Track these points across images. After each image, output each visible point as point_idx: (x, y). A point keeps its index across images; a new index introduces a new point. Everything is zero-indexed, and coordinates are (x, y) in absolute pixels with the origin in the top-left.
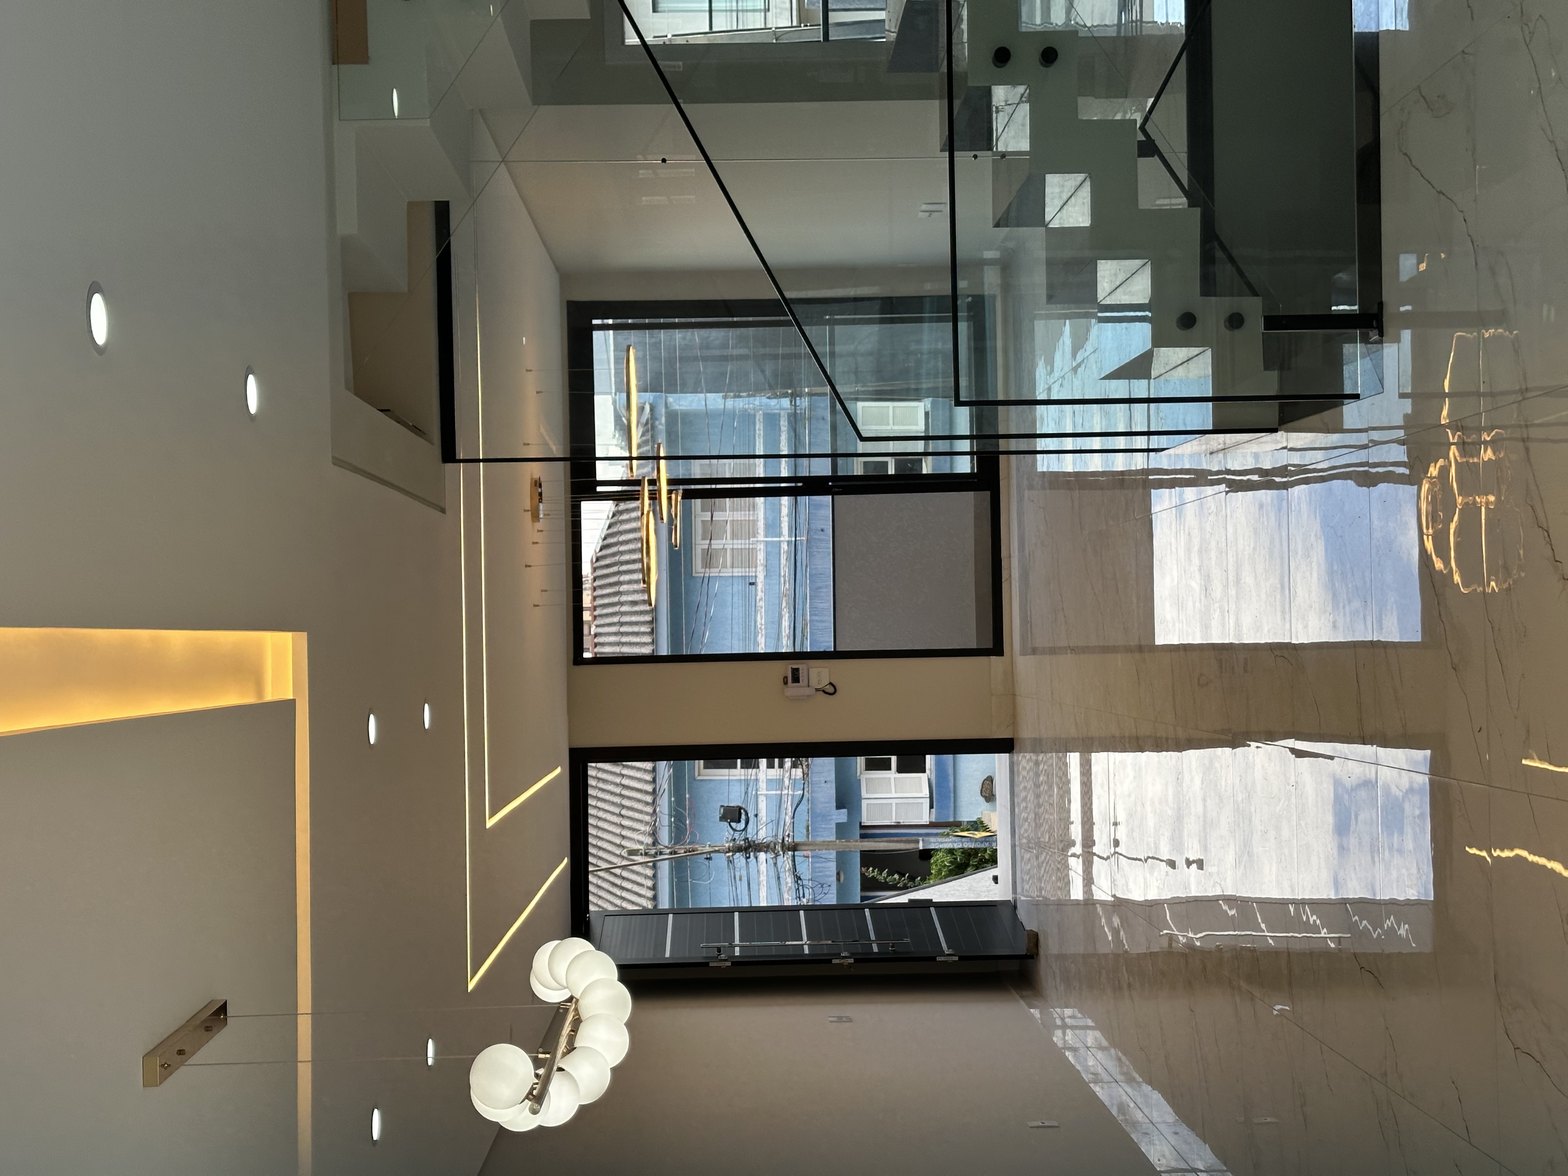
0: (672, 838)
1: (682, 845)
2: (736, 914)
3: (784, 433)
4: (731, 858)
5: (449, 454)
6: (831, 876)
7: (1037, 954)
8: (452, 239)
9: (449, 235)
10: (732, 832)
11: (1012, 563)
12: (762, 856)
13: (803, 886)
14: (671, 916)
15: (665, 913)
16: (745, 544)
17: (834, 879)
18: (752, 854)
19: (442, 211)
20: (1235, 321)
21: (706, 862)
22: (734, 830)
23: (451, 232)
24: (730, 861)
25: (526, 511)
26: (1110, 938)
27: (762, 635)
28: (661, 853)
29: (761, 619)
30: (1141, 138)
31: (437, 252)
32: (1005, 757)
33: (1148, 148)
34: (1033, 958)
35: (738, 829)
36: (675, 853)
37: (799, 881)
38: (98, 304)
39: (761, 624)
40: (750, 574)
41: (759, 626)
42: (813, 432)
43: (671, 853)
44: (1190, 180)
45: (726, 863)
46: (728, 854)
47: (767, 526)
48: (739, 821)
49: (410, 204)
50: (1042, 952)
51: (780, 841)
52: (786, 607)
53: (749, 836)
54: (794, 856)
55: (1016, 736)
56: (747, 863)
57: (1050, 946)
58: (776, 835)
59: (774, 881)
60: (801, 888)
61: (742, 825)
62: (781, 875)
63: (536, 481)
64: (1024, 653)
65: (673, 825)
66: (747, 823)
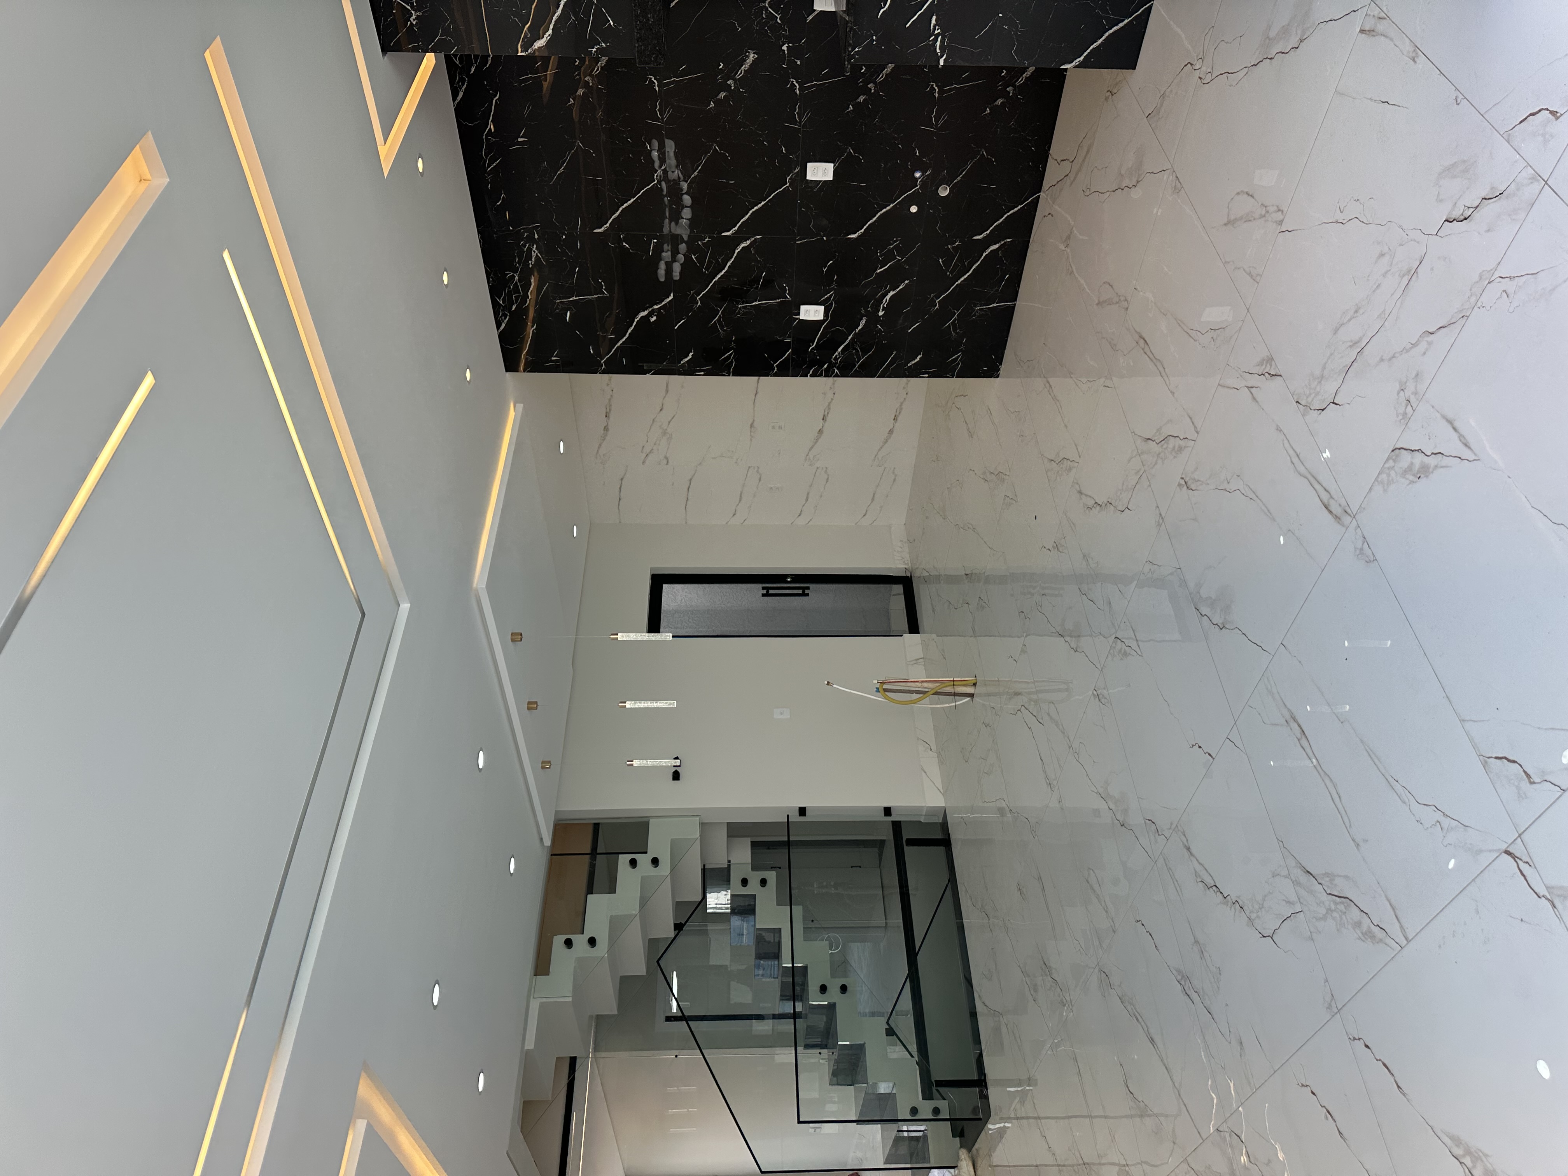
19: (573, 1061)
23: (576, 1071)
49: (558, 1058)
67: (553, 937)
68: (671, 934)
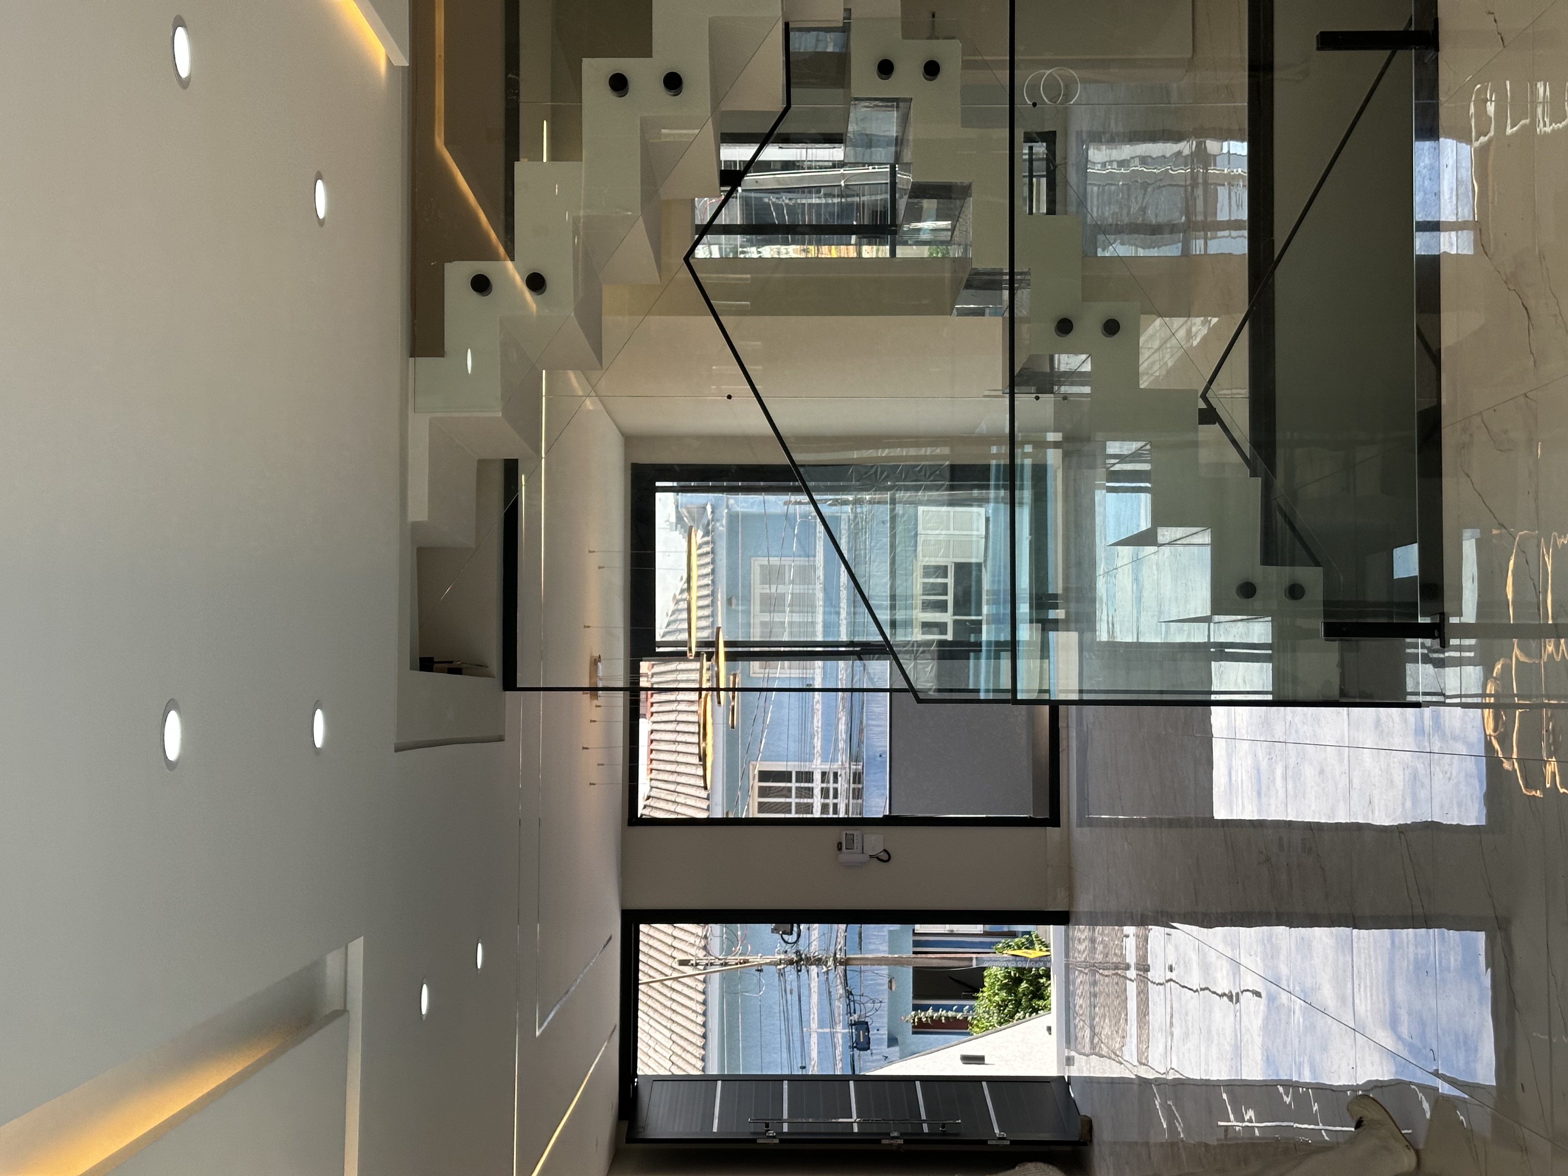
0: (723, 949)
1: (734, 956)
2: (785, 1084)
4: (782, 971)
5: (510, 682)
6: (883, 985)
7: (1091, 1141)
10: (784, 944)
11: (1070, 732)
12: (814, 969)
13: (854, 1001)
14: (719, 1083)
15: (713, 1079)
17: (886, 987)
18: (803, 967)
19: (511, 469)
20: (1295, 592)
21: (758, 973)
22: (787, 942)
24: (781, 974)
26: (1165, 1126)
27: (818, 738)
28: (712, 964)
29: (818, 721)
30: (1202, 405)
31: (505, 505)
32: (1062, 928)
33: (1209, 416)
34: (1087, 1145)
35: (790, 941)
36: (726, 964)
37: (850, 996)
39: (818, 727)
40: (808, 676)
41: (816, 729)
43: (722, 965)
45: (777, 975)
46: (779, 967)
48: (791, 934)
50: (1095, 1140)
51: (832, 955)
52: (842, 710)
53: (801, 948)
54: (845, 970)
55: (1073, 910)
56: (798, 976)
57: (1104, 1134)
58: (828, 950)
59: (825, 996)
60: (852, 1003)
61: (793, 938)
62: (831, 990)
63: (595, 660)
64: (1080, 825)
65: (725, 936)
66: (799, 936)
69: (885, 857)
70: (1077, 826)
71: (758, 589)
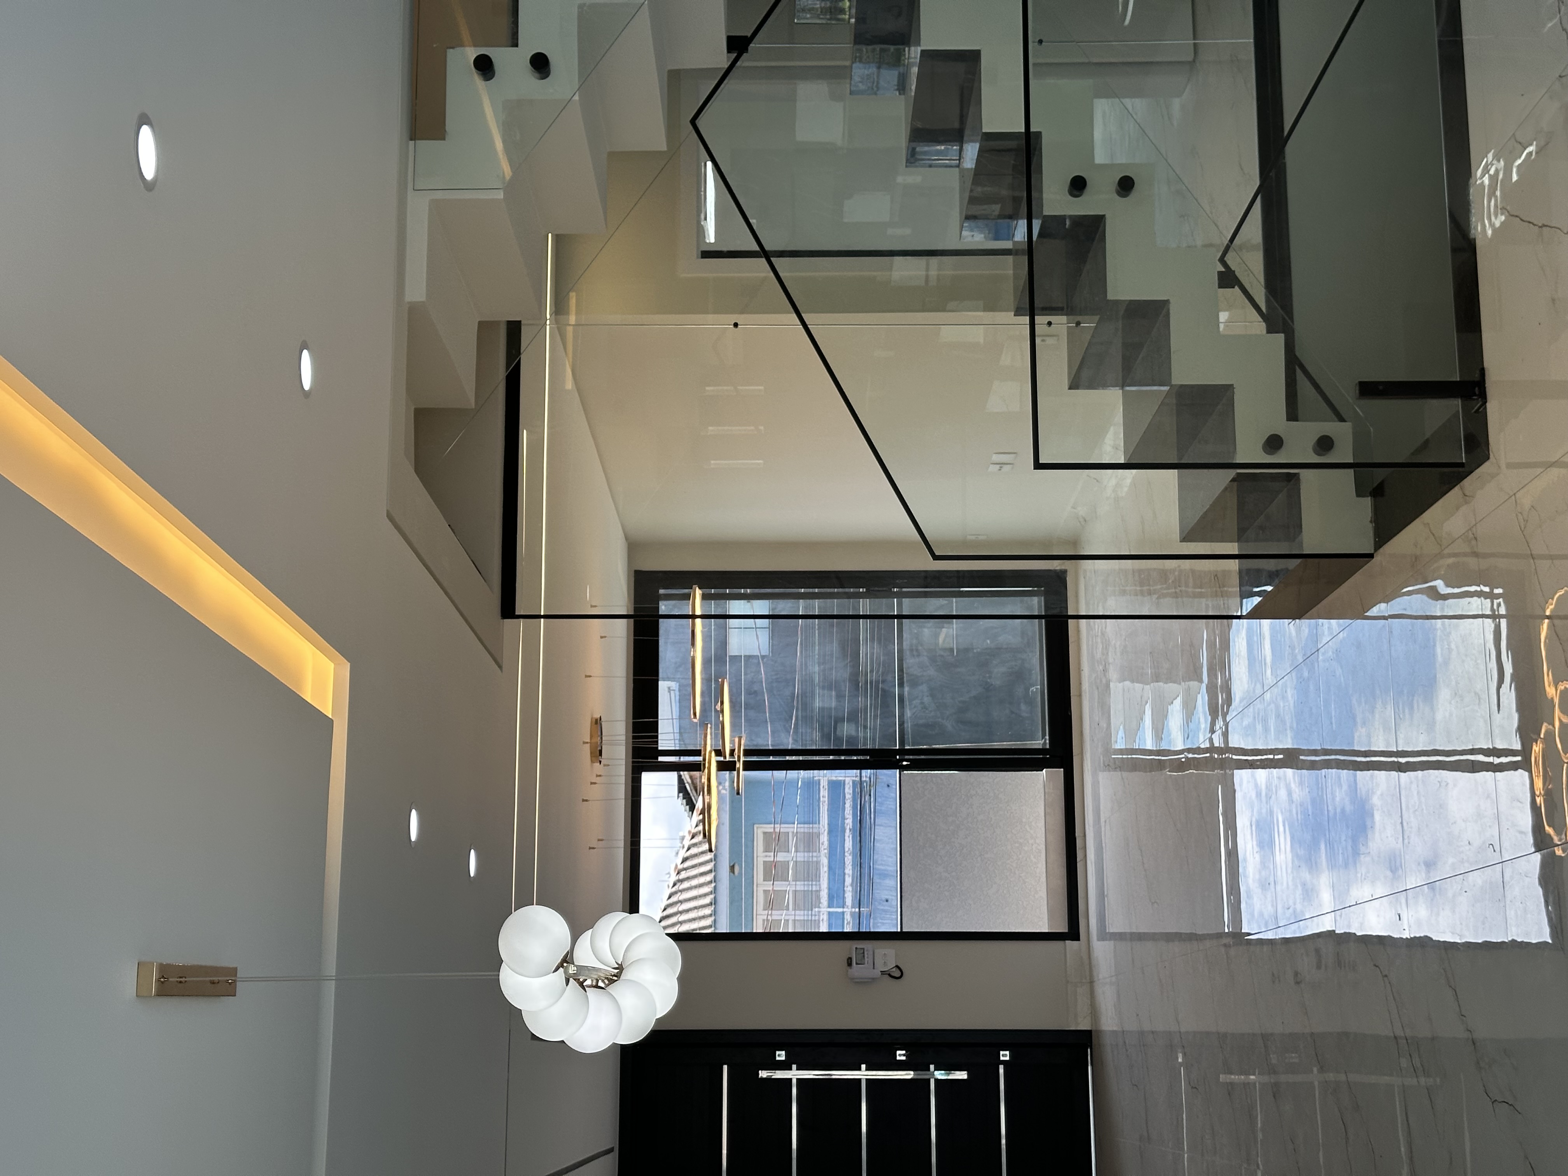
3: (849, 801)
5: (508, 610)
8: (522, 356)
9: (520, 354)
16: (808, 915)
19: (514, 330)
23: (522, 351)
25: (584, 743)
30: (1221, 268)
31: (507, 368)
33: (1228, 279)
38: (146, 135)
42: (879, 800)
44: (1268, 301)
47: (831, 898)
49: (481, 324)
55: (1094, 1029)
63: (596, 720)
64: (1100, 938)
67: (446, 52)
68: (723, 60)
69: (898, 974)
70: (1098, 940)
71: (761, 857)
